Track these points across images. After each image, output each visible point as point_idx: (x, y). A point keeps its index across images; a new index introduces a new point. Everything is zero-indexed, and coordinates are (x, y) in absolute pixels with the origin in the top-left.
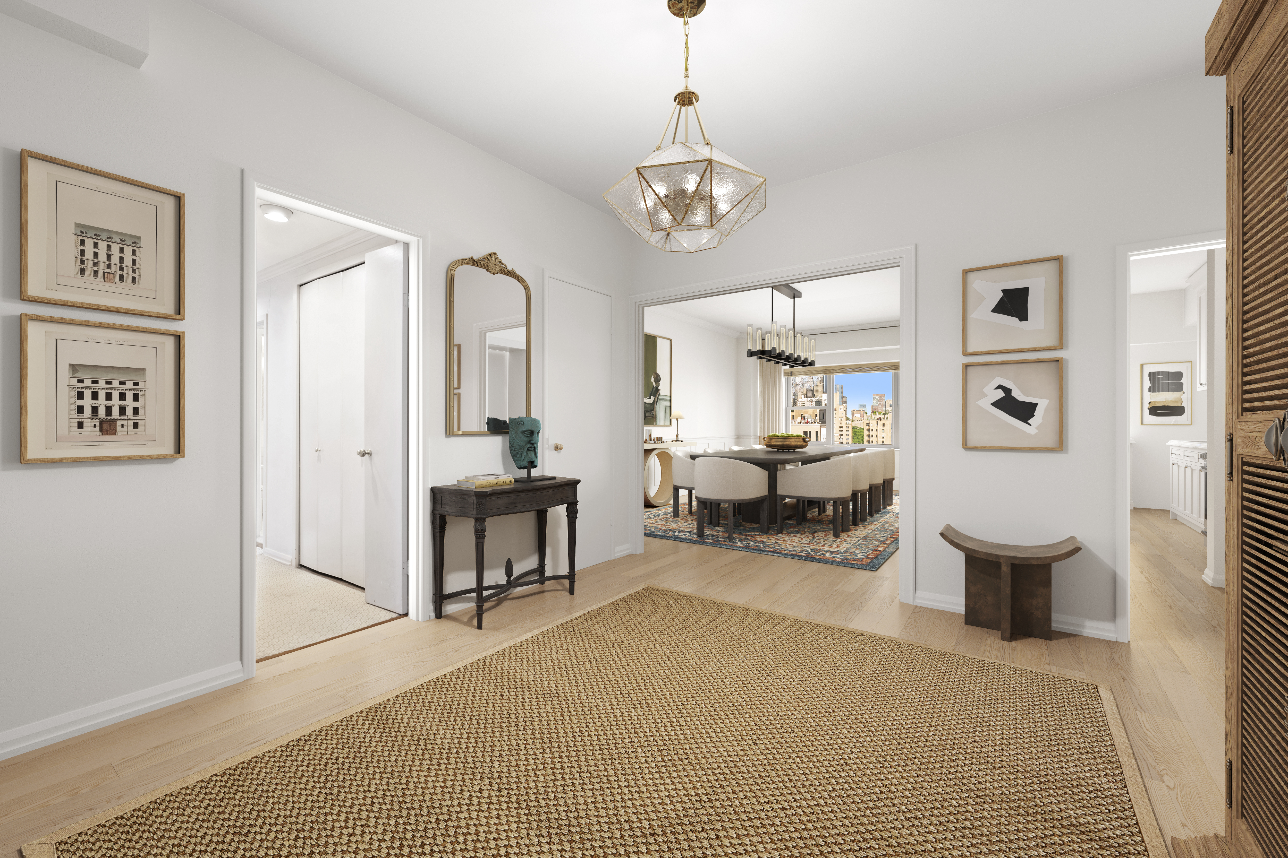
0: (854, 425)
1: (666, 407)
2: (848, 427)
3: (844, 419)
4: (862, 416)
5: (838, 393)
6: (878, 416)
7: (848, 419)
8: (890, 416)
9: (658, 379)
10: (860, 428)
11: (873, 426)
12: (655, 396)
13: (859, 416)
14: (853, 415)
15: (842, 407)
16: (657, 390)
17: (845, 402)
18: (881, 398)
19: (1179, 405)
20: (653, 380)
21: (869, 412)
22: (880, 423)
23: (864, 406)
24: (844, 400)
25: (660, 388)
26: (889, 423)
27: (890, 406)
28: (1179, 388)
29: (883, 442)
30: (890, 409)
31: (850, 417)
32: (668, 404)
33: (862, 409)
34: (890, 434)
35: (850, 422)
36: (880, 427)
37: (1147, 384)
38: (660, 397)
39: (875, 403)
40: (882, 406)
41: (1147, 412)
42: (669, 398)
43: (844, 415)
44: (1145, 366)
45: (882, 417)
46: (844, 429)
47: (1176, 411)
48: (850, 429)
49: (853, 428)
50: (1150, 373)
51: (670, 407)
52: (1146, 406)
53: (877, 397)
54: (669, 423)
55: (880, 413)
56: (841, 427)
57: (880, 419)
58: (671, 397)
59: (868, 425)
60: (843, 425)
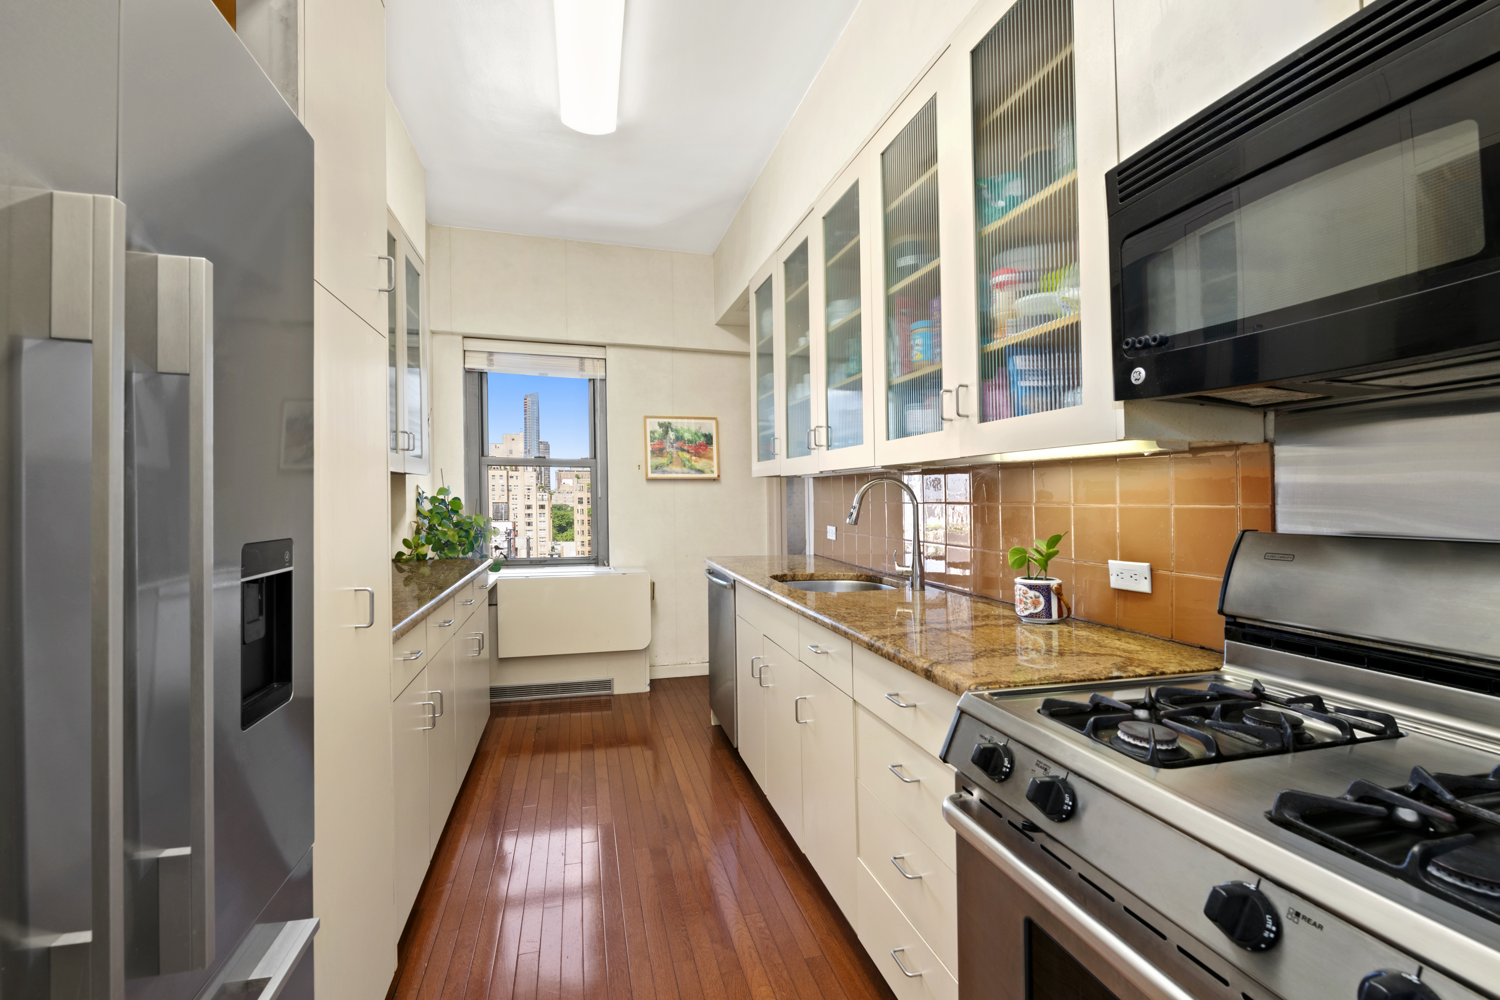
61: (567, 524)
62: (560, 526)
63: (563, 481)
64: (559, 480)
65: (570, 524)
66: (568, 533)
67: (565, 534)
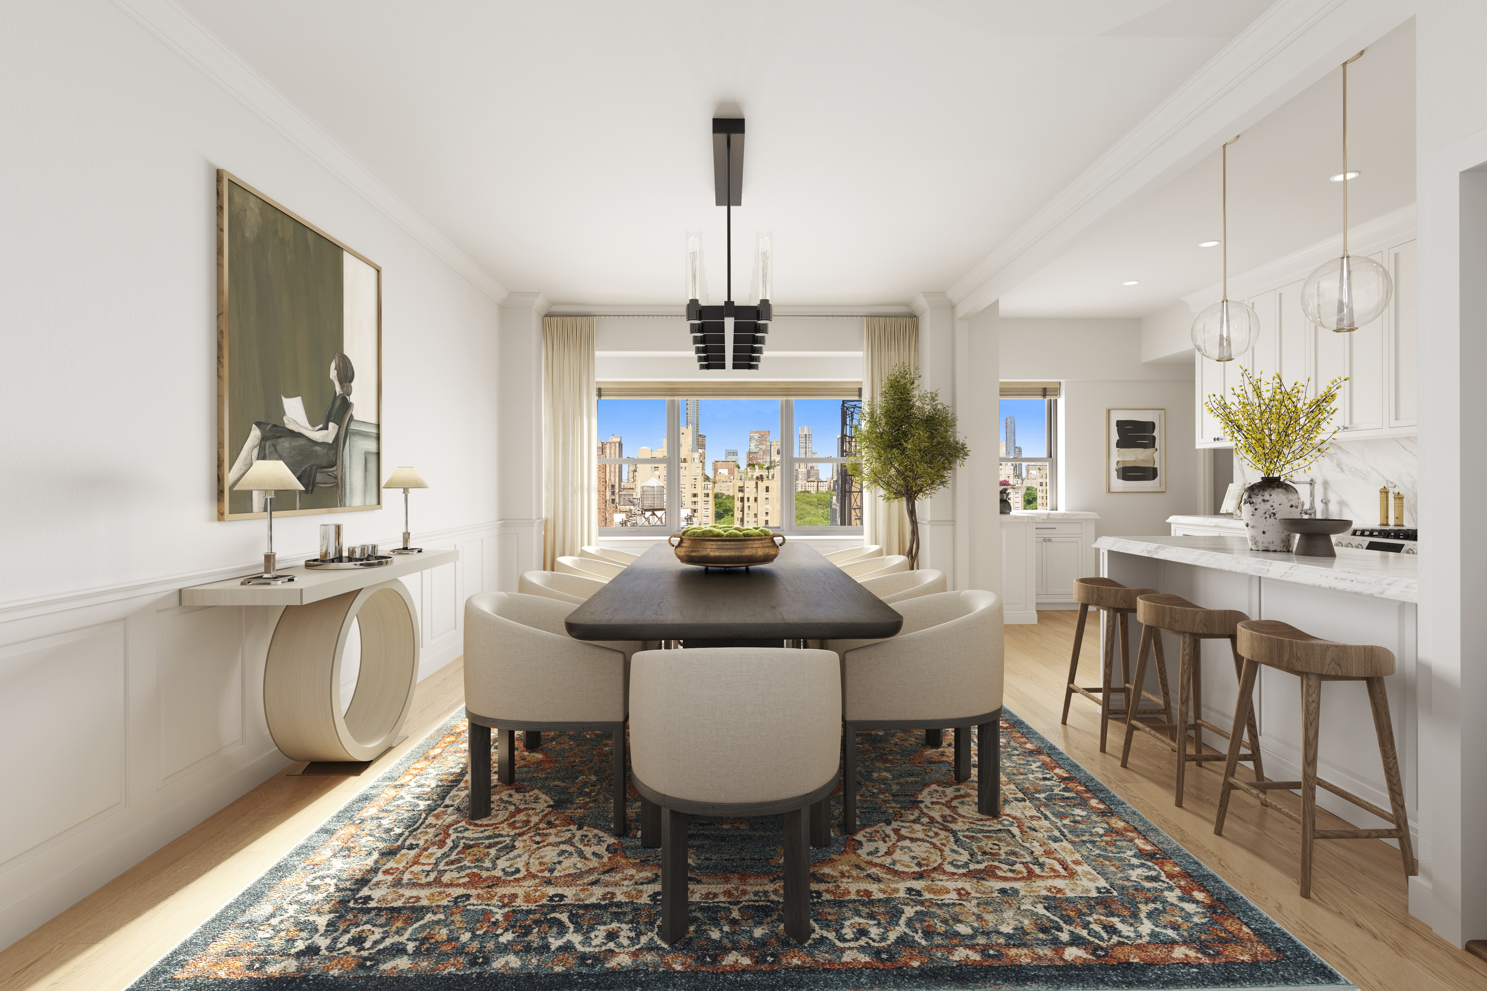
0: (717, 490)
1: (367, 454)
2: (707, 495)
3: (700, 478)
4: (731, 472)
5: (690, 427)
6: (757, 472)
7: (707, 479)
8: (777, 471)
9: (347, 375)
10: (728, 497)
11: (750, 492)
12: (339, 423)
13: (724, 472)
14: (715, 470)
15: (696, 455)
16: (346, 405)
17: (702, 446)
18: (762, 438)
19: (1151, 465)
20: (333, 374)
21: (743, 465)
22: (762, 485)
23: (735, 453)
24: (700, 442)
25: (352, 399)
26: (775, 485)
27: (778, 453)
28: (1151, 443)
29: (767, 522)
30: (777, 458)
31: (710, 474)
32: (372, 446)
33: (732, 458)
34: (778, 507)
35: (710, 486)
36: (762, 494)
37: (1115, 437)
38: (353, 426)
39: (753, 449)
40: (764, 453)
41: (1114, 474)
42: (374, 430)
43: (700, 471)
44: (1112, 412)
45: (765, 473)
46: (700, 499)
47: (1147, 473)
48: (711, 499)
49: (717, 496)
50: (1118, 422)
51: (378, 454)
52: (1114, 467)
53: (756, 436)
54: (374, 501)
55: (761, 467)
56: (695, 495)
57: (761, 478)
58: (378, 426)
59: (741, 489)
60: (699, 491)
61: (1033, 499)
62: (1028, 500)
63: (1030, 472)
64: (1028, 471)
65: (1035, 499)
66: (1034, 504)
67: (1031, 505)
